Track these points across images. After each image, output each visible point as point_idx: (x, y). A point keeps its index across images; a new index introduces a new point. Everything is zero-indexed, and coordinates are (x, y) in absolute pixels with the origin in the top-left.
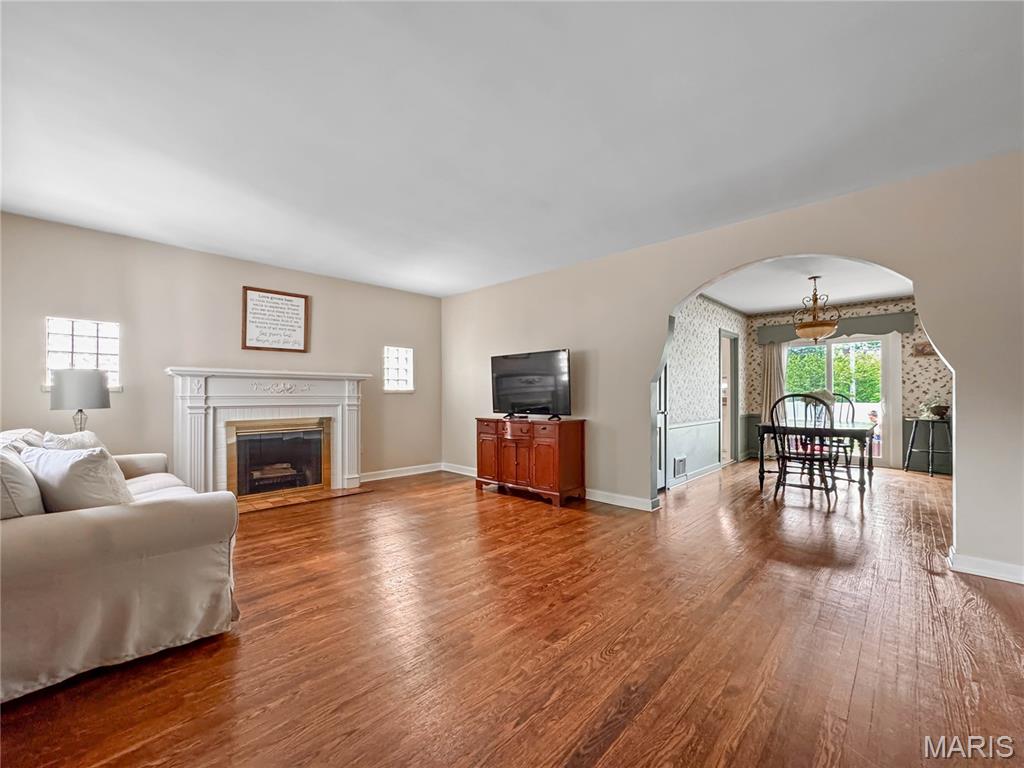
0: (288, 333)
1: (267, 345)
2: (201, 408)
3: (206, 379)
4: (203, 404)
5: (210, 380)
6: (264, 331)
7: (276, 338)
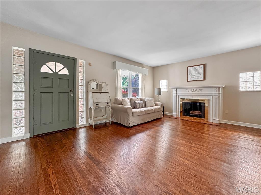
0: (199, 76)
1: (193, 80)
2: (175, 95)
3: (176, 89)
4: (176, 94)
5: (177, 89)
6: (192, 76)
7: (195, 78)
